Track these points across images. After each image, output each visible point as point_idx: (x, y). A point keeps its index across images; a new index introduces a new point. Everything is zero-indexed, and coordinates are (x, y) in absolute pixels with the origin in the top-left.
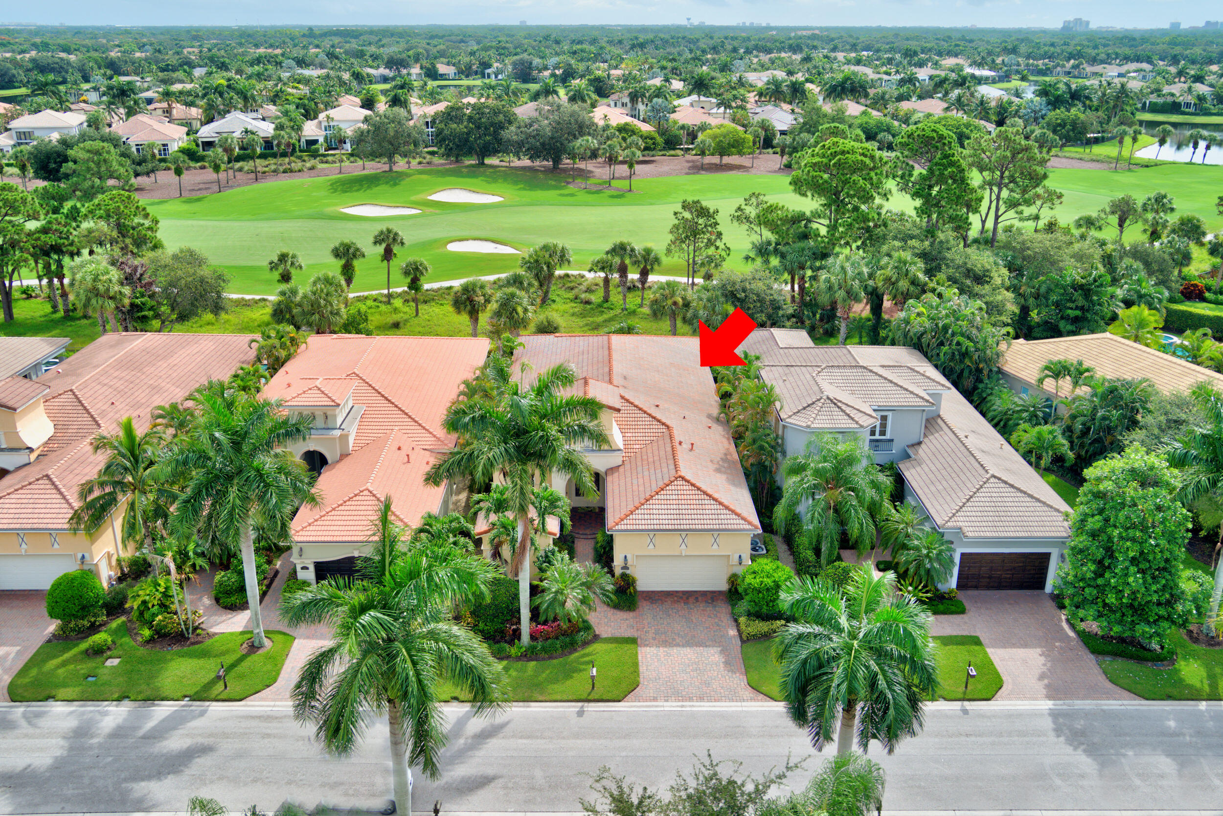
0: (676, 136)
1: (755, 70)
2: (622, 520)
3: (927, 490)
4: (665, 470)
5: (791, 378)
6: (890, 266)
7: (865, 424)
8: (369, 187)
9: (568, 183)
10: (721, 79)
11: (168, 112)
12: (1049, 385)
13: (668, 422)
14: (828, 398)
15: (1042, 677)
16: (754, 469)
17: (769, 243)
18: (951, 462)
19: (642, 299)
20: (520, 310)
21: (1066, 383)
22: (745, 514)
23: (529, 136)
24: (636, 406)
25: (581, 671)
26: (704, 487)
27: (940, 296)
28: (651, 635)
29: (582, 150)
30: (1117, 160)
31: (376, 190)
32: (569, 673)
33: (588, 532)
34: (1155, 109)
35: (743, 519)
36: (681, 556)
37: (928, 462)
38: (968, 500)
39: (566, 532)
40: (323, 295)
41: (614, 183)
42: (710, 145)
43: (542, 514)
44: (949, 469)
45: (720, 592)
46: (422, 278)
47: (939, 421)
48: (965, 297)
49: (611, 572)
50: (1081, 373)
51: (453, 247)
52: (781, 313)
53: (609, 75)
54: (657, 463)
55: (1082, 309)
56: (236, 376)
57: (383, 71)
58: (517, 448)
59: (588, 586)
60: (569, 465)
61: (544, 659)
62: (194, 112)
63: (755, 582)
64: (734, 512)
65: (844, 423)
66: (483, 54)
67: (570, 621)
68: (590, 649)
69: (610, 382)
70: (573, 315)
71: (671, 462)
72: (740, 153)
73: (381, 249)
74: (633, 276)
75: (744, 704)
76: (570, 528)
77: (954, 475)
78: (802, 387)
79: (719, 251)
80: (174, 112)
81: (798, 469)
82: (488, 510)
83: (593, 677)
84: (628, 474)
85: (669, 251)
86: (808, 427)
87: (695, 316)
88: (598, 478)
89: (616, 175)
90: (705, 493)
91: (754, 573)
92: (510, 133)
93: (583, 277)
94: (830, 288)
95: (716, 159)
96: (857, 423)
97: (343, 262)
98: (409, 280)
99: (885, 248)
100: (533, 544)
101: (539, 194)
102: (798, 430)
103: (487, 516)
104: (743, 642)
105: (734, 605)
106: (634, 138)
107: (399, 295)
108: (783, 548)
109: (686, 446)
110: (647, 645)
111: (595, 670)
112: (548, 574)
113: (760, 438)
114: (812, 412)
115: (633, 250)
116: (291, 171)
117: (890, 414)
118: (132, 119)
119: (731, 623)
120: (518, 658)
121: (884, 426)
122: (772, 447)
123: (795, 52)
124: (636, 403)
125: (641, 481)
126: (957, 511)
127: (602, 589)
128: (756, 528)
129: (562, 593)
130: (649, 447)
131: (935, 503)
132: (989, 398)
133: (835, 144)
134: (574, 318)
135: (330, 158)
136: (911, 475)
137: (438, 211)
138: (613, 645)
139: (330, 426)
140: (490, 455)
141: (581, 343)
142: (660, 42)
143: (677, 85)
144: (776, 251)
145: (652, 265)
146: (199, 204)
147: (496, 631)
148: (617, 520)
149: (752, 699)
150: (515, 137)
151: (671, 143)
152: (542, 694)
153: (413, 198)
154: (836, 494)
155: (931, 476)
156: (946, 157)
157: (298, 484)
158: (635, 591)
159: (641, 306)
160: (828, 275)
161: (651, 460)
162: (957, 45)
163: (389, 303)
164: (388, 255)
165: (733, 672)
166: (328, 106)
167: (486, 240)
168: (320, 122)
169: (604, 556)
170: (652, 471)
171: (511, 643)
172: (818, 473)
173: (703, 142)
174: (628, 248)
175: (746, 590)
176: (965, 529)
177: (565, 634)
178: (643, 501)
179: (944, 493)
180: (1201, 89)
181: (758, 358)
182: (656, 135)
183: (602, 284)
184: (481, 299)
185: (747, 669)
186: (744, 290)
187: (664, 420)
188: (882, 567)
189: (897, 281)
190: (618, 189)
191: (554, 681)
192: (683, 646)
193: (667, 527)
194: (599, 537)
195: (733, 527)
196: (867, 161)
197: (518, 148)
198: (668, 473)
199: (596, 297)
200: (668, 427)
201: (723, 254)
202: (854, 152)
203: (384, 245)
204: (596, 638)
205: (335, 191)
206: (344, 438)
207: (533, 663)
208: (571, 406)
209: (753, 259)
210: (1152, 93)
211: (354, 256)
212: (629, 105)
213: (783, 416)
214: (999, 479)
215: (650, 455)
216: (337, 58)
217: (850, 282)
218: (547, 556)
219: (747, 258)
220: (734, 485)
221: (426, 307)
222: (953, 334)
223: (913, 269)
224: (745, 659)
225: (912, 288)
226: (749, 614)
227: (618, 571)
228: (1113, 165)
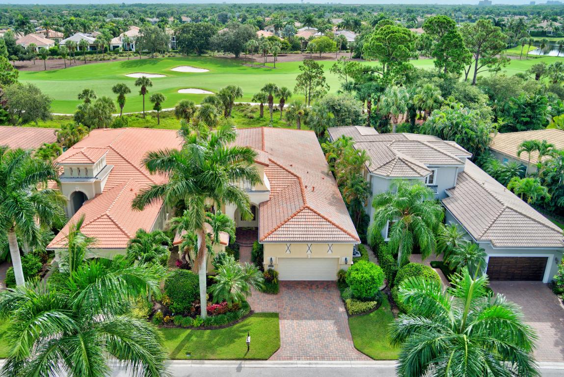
0: (297, 44)
1: (335, 18)
2: (269, 235)
3: (463, 216)
4: (297, 203)
5: (374, 148)
6: (422, 92)
7: (424, 175)
8: (141, 65)
9: (243, 64)
10: (319, 21)
11: (47, 34)
12: (524, 156)
13: (298, 175)
14: (399, 159)
15: (557, 344)
16: (352, 204)
17: (351, 83)
18: (477, 199)
19: (281, 116)
20: (212, 116)
21: (535, 154)
22: (349, 231)
23: (223, 40)
24: (279, 165)
25: (240, 337)
26: (322, 214)
27: (452, 107)
28: (288, 311)
29: (250, 47)
30: (521, 54)
31: (144, 66)
32: (232, 338)
33: (248, 242)
34: (533, 34)
35: (348, 234)
36: (307, 258)
37: (462, 199)
38: (493, 223)
39: (232, 242)
40: (101, 108)
41: (266, 64)
42: (315, 46)
43: (217, 230)
44: (476, 203)
45: (332, 282)
46: (161, 103)
47: (464, 174)
48: (466, 108)
49: (262, 269)
50: (546, 147)
51: (180, 92)
52: (360, 118)
53: (264, 20)
54: (292, 199)
55: (529, 117)
56: (41, 149)
57: (155, 19)
58: (195, 183)
59: (246, 279)
60: (232, 195)
61: (216, 328)
62: (60, 34)
63: (358, 276)
64: (342, 229)
65: (411, 174)
66: (204, 12)
67: (233, 302)
68: (247, 321)
69: (263, 150)
70: (243, 123)
71: (300, 198)
72: (330, 51)
73: (139, 88)
74: (276, 104)
75: (353, 362)
76: (235, 240)
77: (480, 207)
78: (381, 153)
79: (324, 87)
80: (50, 34)
81: (383, 202)
82: (181, 228)
83: (248, 343)
84: (273, 206)
85: (296, 90)
86: (388, 176)
87: (312, 120)
88: (254, 209)
89: (267, 61)
90: (323, 217)
91: (357, 270)
92: (214, 39)
93: (249, 105)
94: (387, 105)
95: (318, 55)
96: (419, 173)
97: (118, 95)
98: (154, 104)
99: (419, 82)
100: (209, 250)
101: (228, 69)
102: (381, 178)
103: (180, 232)
104: (349, 316)
105: (342, 291)
106: (277, 42)
107: (150, 114)
108: (370, 253)
109: (310, 189)
110: (285, 318)
111: (249, 338)
112: (220, 270)
113: (356, 184)
114: (390, 167)
115: (276, 88)
116: (104, 60)
117: (436, 170)
118: (27, 36)
119: (340, 302)
120: (199, 328)
121: (432, 177)
122: (364, 189)
123: (354, 12)
124: (278, 163)
125: (281, 209)
126: (487, 230)
127: (256, 281)
128: (357, 240)
129: (228, 284)
130: (286, 189)
131: (471, 224)
132: (485, 164)
133: (389, 28)
135: (124, 54)
136: (451, 207)
138: (263, 318)
139: (89, 176)
140: (175, 187)
141: (246, 132)
143: (297, 24)
144: (355, 88)
145: (287, 97)
146: (54, 73)
147: (185, 308)
148: (266, 235)
149: (358, 359)
150: (216, 41)
151: (295, 47)
152: (213, 354)
153: (163, 70)
154: (410, 218)
155: (465, 207)
156: (452, 32)
157: (47, 208)
158: (278, 281)
159: (280, 119)
160: (386, 98)
162: (431, 10)
163: (144, 118)
164: (143, 91)
165: (344, 338)
166: (125, 31)
167: (199, 88)
168: (120, 37)
169: (258, 258)
170: (289, 204)
171: (194, 317)
172: (399, 204)
173: (311, 45)
174: (274, 87)
175: (351, 282)
176: (494, 242)
177: (230, 311)
178: (283, 223)
179: (476, 218)
180: (557, 24)
181: (351, 139)
182: (288, 42)
183: (259, 108)
184: (191, 111)
185: (353, 337)
186: (339, 105)
187: (295, 173)
188: (434, 265)
189: (427, 99)
190: (268, 67)
191: (221, 344)
192: (309, 319)
193: (299, 239)
194: (255, 246)
195: (342, 239)
196: (407, 37)
197: (219, 47)
198: (299, 204)
199: (256, 115)
200: (298, 178)
201: (326, 89)
202: (399, 32)
203: (141, 86)
204: (252, 313)
205: (124, 67)
206: (98, 184)
207: (208, 331)
208: (234, 154)
209: (342, 92)
210: (531, 27)
211: (125, 92)
212: (274, 31)
213: (371, 169)
214: (512, 209)
215: (287, 194)
216: (134, 13)
217: (399, 102)
218: (220, 258)
219: (339, 92)
220: (341, 213)
221: (164, 120)
222: (462, 127)
223: (436, 93)
224: (352, 329)
225: (435, 104)
226: (353, 297)
227: (266, 268)
228: (519, 57)
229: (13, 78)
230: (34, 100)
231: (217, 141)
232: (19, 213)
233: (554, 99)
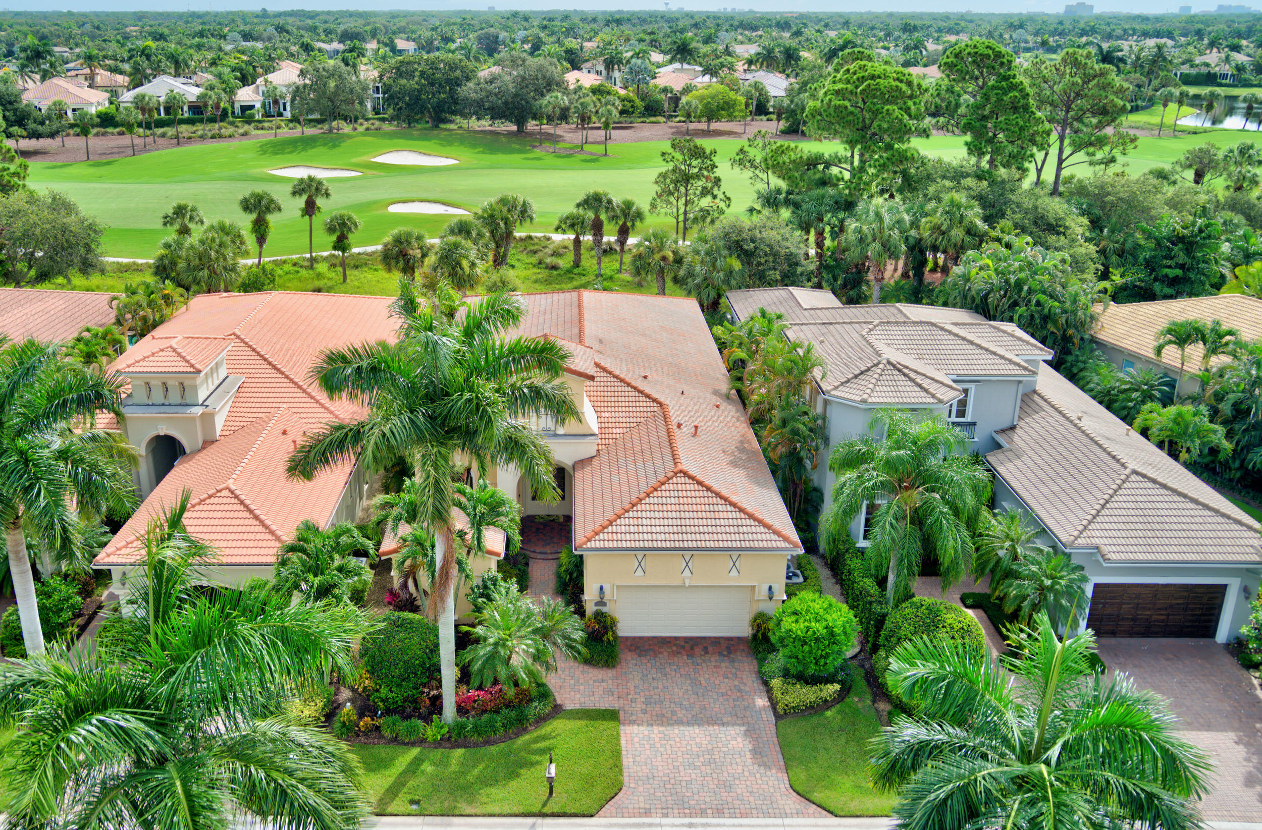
0: (657, 102)
1: (742, 43)
2: (597, 534)
3: (1036, 493)
4: (658, 462)
5: (831, 339)
6: (940, 210)
7: (945, 399)
8: (304, 149)
9: (534, 147)
10: (705, 49)
11: (91, 78)
12: (1171, 355)
13: (661, 398)
14: (889, 363)
15: (1250, 782)
16: (783, 463)
17: (779, 191)
18: (1065, 453)
19: (621, 263)
20: (465, 264)
21: (1196, 350)
22: (777, 526)
23: (490, 93)
24: (617, 377)
25: (532, 765)
26: (716, 487)
27: (1008, 246)
28: (639, 706)
29: (550, 108)
30: (1161, 125)
31: (312, 152)
32: (514, 769)
33: (548, 549)
34: (1188, 80)
35: (776, 532)
36: (682, 587)
37: (1030, 453)
38: (1103, 506)
39: (513, 552)
40: (215, 246)
41: (587, 148)
42: (696, 107)
43: (478, 523)
44: (1064, 462)
45: (740, 639)
46: (350, 236)
47: (1036, 398)
48: (1039, 248)
49: (580, 612)
50: (1221, 337)
51: (393, 209)
52: (799, 270)
53: (582, 48)
54: (647, 453)
55: (1182, 267)
56: (79, 340)
57: (336, 45)
58: (431, 419)
59: (544, 634)
61: (476, 745)
62: (120, 79)
63: (799, 628)
64: (761, 522)
65: (916, 397)
66: (446, 29)
67: (517, 686)
68: (546, 729)
69: (581, 343)
70: (536, 281)
71: (667, 451)
72: (731, 118)
73: (301, 201)
74: (610, 238)
75: (789, 823)
76: (519, 545)
77: (1073, 471)
78: (849, 350)
79: (717, 201)
80: (98, 79)
81: (853, 460)
82: (397, 519)
83: (550, 780)
84: (606, 468)
85: (653, 206)
86: (864, 401)
87: (690, 274)
88: (562, 475)
89: (589, 140)
90: (718, 495)
91: (795, 613)
92: (468, 90)
93: (549, 239)
94: (862, 240)
95: (703, 126)
96: (933, 396)
97: (254, 216)
98: (334, 238)
99: (931, 190)
100: (462, 569)
101: (501, 158)
102: (848, 406)
103: (395, 527)
104: (778, 717)
105: (762, 661)
106: (611, 98)
107: (325, 259)
108: (824, 573)
109: (687, 430)
110: (634, 723)
111: (553, 767)
112: (486, 614)
113: (793, 418)
114: (868, 382)
115: (610, 202)
116: (221, 137)
117: (972, 387)
118: (47, 82)
119: (758, 686)
120: (438, 744)
121: (963, 403)
122: (811, 430)
123: (783, 29)
124: (617, 372)
125: (624, 477)
126: (1090, 522)
127: (566, 637)
128: (796, 546)
129: (504, 646)
130: (635, 431)
132: (1082, 374)
133: (863, 68)
134: (536, 286)
135: (266, 125)
136: (1008, 470)
137: (383, 174)
138: (583, 723)
139: (188, 402)
140: (386, 430)
141: (543, 302)
142: (637, 21)
143: (656, 57)
144: (787, 202)
145: (633, 221)
146: (107, 167)
147: (406, 700)
148: (589, 534)
149: (799, 814)
150: (473, 95)
151: (652, 109)
152: (470, 803)
153: (354, 160)
154: (916, 497)
155: (1039, 472)
156: (1006, 78)
157: (95, 476)
158: (616, 638)
159: (620, 271)
160: (858, 224)
161: (637, 449)
162: (957, 24)
163: (311, 267)
164: (310, 208)
165: (767, 767)
166: (267, 71)
167: (435, 202)
168: (258, 87)
169: (571, 586)
170: (640, 464)
171: (427, 720)
172: (890, 465)
173: (688, 103)
174: (604, 199)
175: (782, 640)
176: (1105, 550)
177: (509, 705)
178: (627, 506)
179: (1063, 496)
180: (1240, 58)
181: (779, 317)
182: (635, 98)
183: (571, 248)
184: (418, 253)
185: (788, 764)
186: (753, 240)
187: (655, 395)
188: (969, 602)
189: (950, 228)
190: (591, 154)
191: (488, 781)
192: (689, 724)
193: (664, 545)
194: (564, 557)
195: (761, 544)
196: (904, 87)
197: (480, 108)
198: (663, 466)
199: (565, 262)
200: (661, 404)
201: (722, 205)
202: (886, 77)
203: (305, 197)
204: (557, 710)
205: (265, 153)
206: (208, 419)
207: (460, 751)
208: (517, 354)
209: (759, 212)
210: (1183, 63)
211: (268, 210)
212: (604, 73)
213: (825, 386)
214: (1144, 476)
215: (637, 442)
216: (287, 32)
217: (887, 232)
218: (486, 587)
219: (751, 210)
220: (758, 483)
221: (356, 272)
222: (1030, 291)
223: (970, 214)
224: (784, 746)
225: (968, 239)
226: (786, 674)
227: (590, 609)
228: (1157, 132)
229: (16, 179)
230: (64, 229)
231: (479, 326)
232: (31, 486)
233: (1237, 226)
